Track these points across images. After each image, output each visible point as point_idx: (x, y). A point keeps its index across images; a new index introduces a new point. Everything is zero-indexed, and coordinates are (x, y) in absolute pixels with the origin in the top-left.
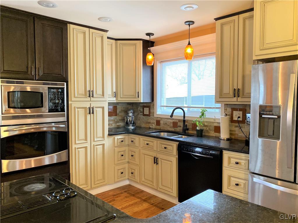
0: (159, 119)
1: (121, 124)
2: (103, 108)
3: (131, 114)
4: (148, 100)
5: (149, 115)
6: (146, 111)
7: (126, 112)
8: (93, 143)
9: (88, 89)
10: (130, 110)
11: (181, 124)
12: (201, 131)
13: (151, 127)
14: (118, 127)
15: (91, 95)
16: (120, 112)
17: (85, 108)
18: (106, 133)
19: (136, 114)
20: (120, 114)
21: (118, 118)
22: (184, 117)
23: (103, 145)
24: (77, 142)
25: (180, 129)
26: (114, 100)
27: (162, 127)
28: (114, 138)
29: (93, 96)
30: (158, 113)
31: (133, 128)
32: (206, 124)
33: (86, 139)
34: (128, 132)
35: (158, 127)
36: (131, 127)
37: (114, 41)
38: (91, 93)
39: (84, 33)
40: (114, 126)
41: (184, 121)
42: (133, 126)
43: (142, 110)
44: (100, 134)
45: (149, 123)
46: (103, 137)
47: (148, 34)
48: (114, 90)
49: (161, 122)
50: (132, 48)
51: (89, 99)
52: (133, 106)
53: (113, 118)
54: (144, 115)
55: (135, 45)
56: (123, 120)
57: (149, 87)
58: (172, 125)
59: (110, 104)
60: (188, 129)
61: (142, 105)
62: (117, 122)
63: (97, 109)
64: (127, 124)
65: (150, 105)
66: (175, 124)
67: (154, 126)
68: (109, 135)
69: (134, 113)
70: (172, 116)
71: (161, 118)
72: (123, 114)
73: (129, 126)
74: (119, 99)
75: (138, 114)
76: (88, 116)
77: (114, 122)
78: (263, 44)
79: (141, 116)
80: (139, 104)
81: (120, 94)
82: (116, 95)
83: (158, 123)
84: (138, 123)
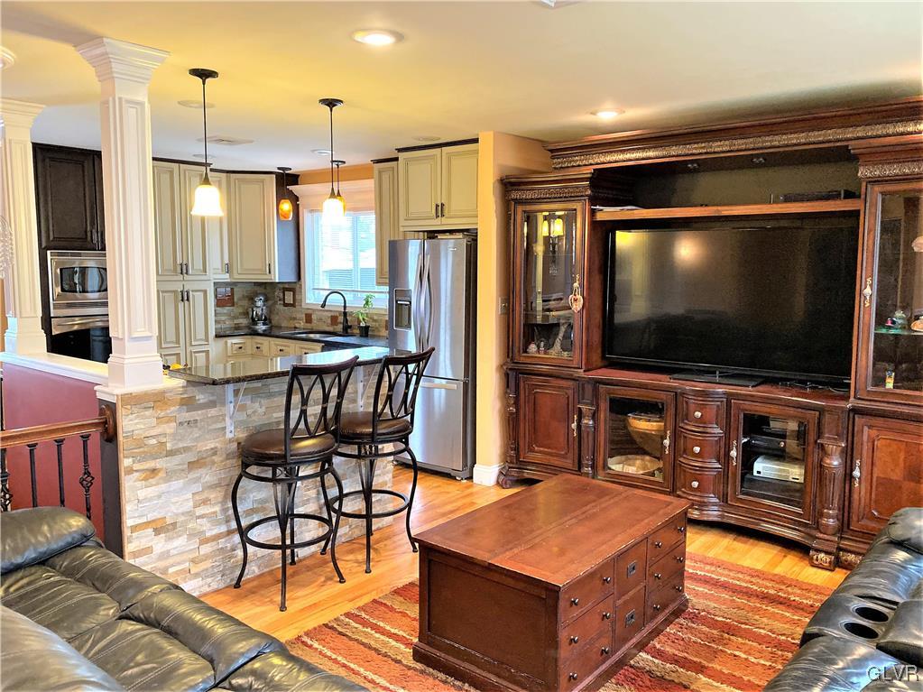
0: (309, 312)
1: (244, 321)
2: (205, 292)
3: (259, 304)
4: (291, 278)
5: (293, 305)
6: (289, 298)
7: (252, 299)
8: (189, 349)
9: (179, 262)
10: (257, 294)
11: (341, 319)
12: (367, 328)
13: (297, 325)
14: (237, 327)
15: (185, 271)
16: (240, 299)
17: (175, 292)
18: (212, 333)
19: (270, 303)
20: (240, 303)
21: (237, 310)
22: (345, 307)
23: (207, 352)
24: (163, 346)
25: (339, 328)
26: (226, 278)
27: (315, 325)
28: (226, 342)
29: (187, 273)
30: (308, 301)
31: (264, 327)
32: (375, 318)
33: (178, 342)
34: (255, 333)
35: (309, 326)
36: (261, 327)
37: (225, 174)
38: (184, 267)
39: (172, 172)
40: (229, 324)
41: (345, 314)
42: (264, 324)
43: (282, 295)
44: (201, 335)
45: (295, 319)
46: (207, 339)
48: (226, 261)
49: (314, 317)
50: (257, 187)
51: (181, 277)
52: (266, 288)
53: (226, 310)
54: (286, 305)
55: (263, 181)
56: (246, 314)
57: (292, 255)
58: (329, 321)
59: (217, 285)
60: (350, 327)
61: (281, 286)
62: (235, 318)
63: (195, 293)
64: (254, 322)
65: (293, 287)
66: (334, 320)
67: (302, 324)
68: (217, 336)
69: (266, 300)
70: (323, 306)
71: (314, 310)
72: (246, 303)
73: (256, 324)
74: (236, 276)
75: (275, 303)
76: (181, 305)
77: (230, 316)
78: (407, 213)
79: (279, 307)
80: (273, 284)
81: (237, 267)
82: (228, 268)
83: (309, 318)
84: (275, 319)
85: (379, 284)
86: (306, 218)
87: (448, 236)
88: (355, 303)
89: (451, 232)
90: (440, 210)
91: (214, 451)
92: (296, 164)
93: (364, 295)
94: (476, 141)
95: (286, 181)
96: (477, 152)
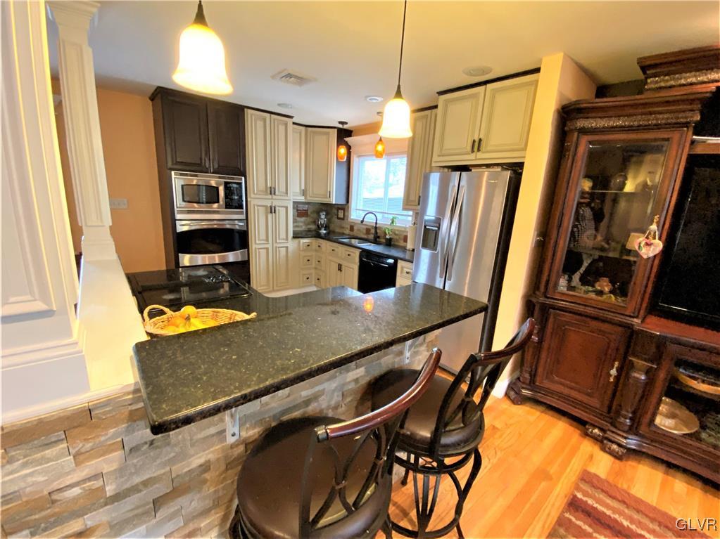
0: (352, 224)
1: (313, 227)
2: (287, 208)
3: (323, 217)
4: (342, 201)
5: (343, 219)
6: (341, 214)
7: (318, 213)
8: (275, 245)
9: (269, 185)
10: (322, 211)
11: (373, 231)
12: (391, 240)
13: (345, 232)
14: (309, 230)
15: (273, 192)
16: (311, 213)
17: (266, 207)
18: (291, 235)
19: (329, 217)
20: (312, 215)
21: (309, 220)
22: (376, 223)
23: (287, 247)
24: (258, 242)
25: (371, 237)
26: (302, 199)
27: (355, 233)
28: (299, 242)
29: (274, 194)
30: (352, 217)
31: (325, 232)
32: (397, 232)
33: (267, 240)
34: (318, 236)
35: (351, 233)
36: (323, 232)
37: (303, 128)
38: (273, 190)
39: (265, 120)
40: (304, 228)
41: (376, 228)
42: (325, 230)
43: (336, 211)
44: (283, 235)
45: (343, 228)
46: (287, 239)
47: (340, 123)
48: (303, 188)
49: (355, 228)
50: (324, 137)
51: (270, 197)
52: (327, 207)
53: (303, 219)
54: (339, 218)
55: (328, 134)
56: (314, 222)
57: (344, 185)
58: (364, 231)
59: (296, 204)
60: (379, 237)
61: (336, 206)
62: (309, 224)
63: (280, 208)
65: (344, 208)
66: (368, 231)
67: (347, 232)
68: (294, 237)
69: (327, 215)
70: (362, 221)
71: (356, 224)
72: (315, 215)
73: (320, 229)
74: (309, 198)
75: (332, 217)
76: (270, 216)
77: (303, 224)
78: (441, 149)
79: (335, 219)
80: (331, 205)
81: (310, 192)
82: (304, 193)
83: (352, 228)
84: (332, 227)
85: (404, 209)
86: (355, 161)
87: (483, 169)
88: (384, 221)
89: (488, 166)
90: (477, 145)
92: (352, 122)
93: (391, 217)
94: (537, 70)
95: (344, 134)
96: (537, 81)
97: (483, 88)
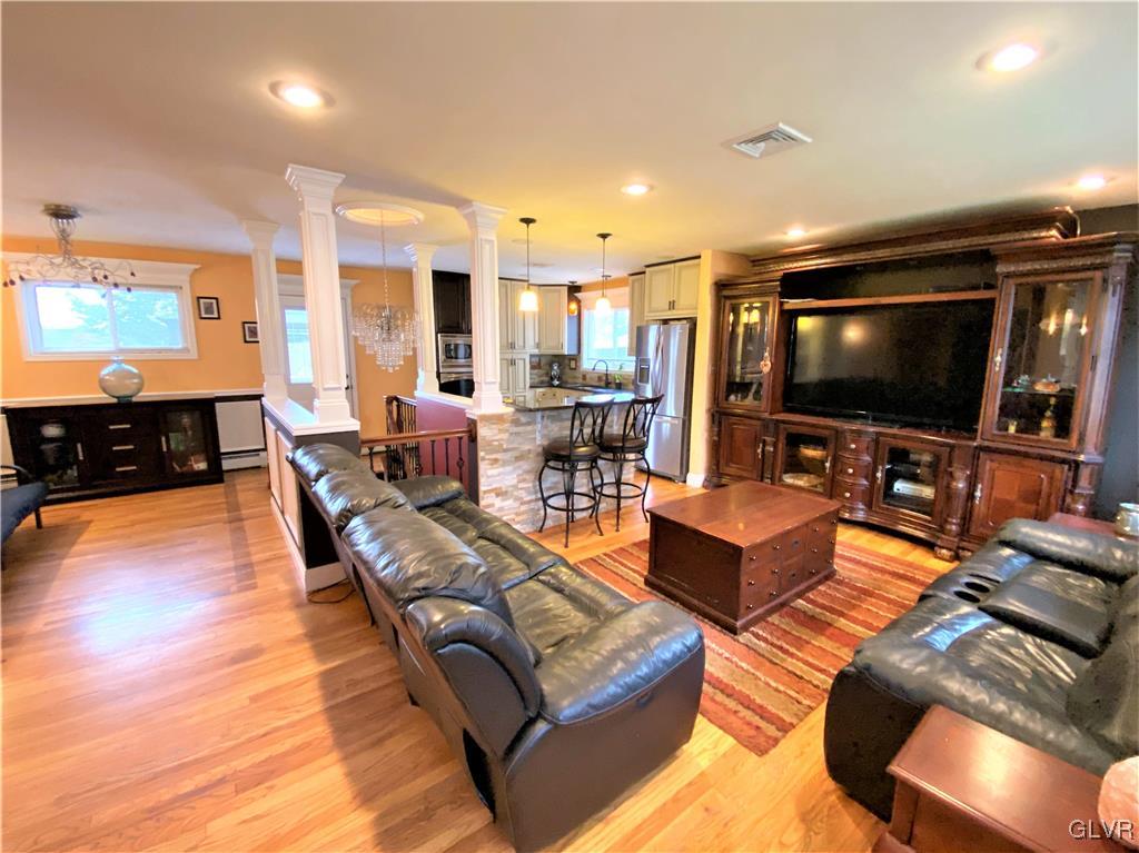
0: (585, 373)
1: (546, 379)
2: (524, 360)
3: (555, 368)
4: (574, 352)
5: (575, 369)
6: (573, 364)
7: (551, 366)
9: (510, 341)
10: (554, 362)
11: (604, 378)
12: (620, 384)
13: (578, 381)
14: (542, 382)
15: (513, 347)
16: (544, 365)
17: (508, 359)
18: (528, 385)
19: (562, 367)
20: (545, 367)
21: (540, 372)
22: (607, 370)
25: (603, 384)
26: (536, 351)
27: (588, 381)
28: (536, 391)
30: (584, 367)
31: (558, 382)
32: (626, 377)
33: (508, 389)
34: (553, 386)
35: (584, 381)
36: (556, 382)
37: (539, 287)
38: (513, 345)
40: (537, 380)
41: (607, 375)
42: (558, 380)
43: (568, 362)
44: (522, 385)
45: (576, 377)
46: (525, 389)
47: (571, 282)
48: (537, 341)
49: (588, 376)
50: (556, 294)
51: (511, 351)
52: (559, 359)
53: (536, 371)
54: (571, 369)
55: (559, 291)
56: (547, 374)
57: (576, 337)
58: (597, 379)
59: (531, 356)
60: (609, 382)
61: (568, 357)
62: (540, 376)
63: (519, 361)
64: (552, 379)
65: (576, 358)
66: (600, 379)
67: (581, 380)
68: (531, 387)
69: (559, 366)
70: (594, 370)
71: (588, 372)
72: (547, 367)
74: (542, 351)
75: (565, 368)
76: (511, 367)
77: (539, 375)
78: (650, 307)
79: (567, 370)
80: (564, 356)
81: (543, 346)
82: (538, 346)
83: (584, 377)
84: (564, 378)
85: (629, 355)
86: (585, 312)
87: (676, 322)
88: (613, 368)
89: (679, 319)
90: (672, 305)
91: (529, 451)
92: (580, 279)
93: (619, 363)
94: (699, 257)
95: (574, 289)
96: (699, 265)
97: (672, 265)
